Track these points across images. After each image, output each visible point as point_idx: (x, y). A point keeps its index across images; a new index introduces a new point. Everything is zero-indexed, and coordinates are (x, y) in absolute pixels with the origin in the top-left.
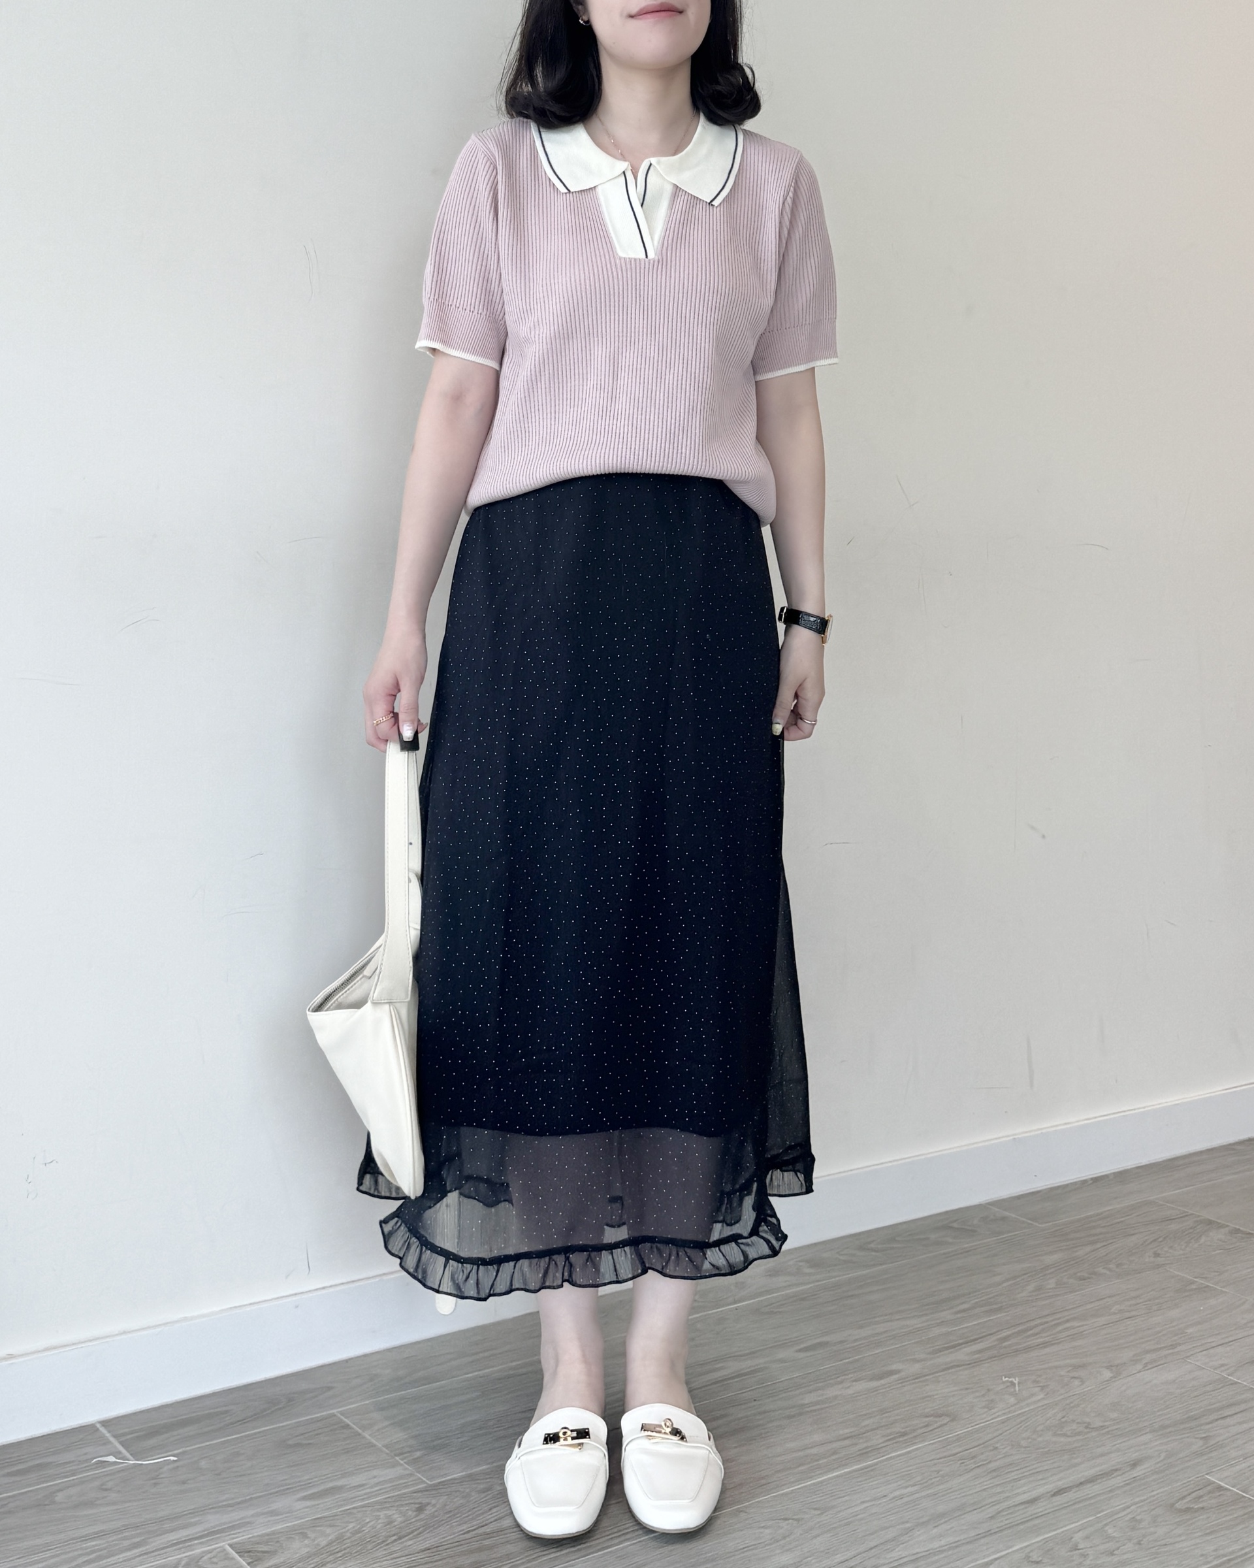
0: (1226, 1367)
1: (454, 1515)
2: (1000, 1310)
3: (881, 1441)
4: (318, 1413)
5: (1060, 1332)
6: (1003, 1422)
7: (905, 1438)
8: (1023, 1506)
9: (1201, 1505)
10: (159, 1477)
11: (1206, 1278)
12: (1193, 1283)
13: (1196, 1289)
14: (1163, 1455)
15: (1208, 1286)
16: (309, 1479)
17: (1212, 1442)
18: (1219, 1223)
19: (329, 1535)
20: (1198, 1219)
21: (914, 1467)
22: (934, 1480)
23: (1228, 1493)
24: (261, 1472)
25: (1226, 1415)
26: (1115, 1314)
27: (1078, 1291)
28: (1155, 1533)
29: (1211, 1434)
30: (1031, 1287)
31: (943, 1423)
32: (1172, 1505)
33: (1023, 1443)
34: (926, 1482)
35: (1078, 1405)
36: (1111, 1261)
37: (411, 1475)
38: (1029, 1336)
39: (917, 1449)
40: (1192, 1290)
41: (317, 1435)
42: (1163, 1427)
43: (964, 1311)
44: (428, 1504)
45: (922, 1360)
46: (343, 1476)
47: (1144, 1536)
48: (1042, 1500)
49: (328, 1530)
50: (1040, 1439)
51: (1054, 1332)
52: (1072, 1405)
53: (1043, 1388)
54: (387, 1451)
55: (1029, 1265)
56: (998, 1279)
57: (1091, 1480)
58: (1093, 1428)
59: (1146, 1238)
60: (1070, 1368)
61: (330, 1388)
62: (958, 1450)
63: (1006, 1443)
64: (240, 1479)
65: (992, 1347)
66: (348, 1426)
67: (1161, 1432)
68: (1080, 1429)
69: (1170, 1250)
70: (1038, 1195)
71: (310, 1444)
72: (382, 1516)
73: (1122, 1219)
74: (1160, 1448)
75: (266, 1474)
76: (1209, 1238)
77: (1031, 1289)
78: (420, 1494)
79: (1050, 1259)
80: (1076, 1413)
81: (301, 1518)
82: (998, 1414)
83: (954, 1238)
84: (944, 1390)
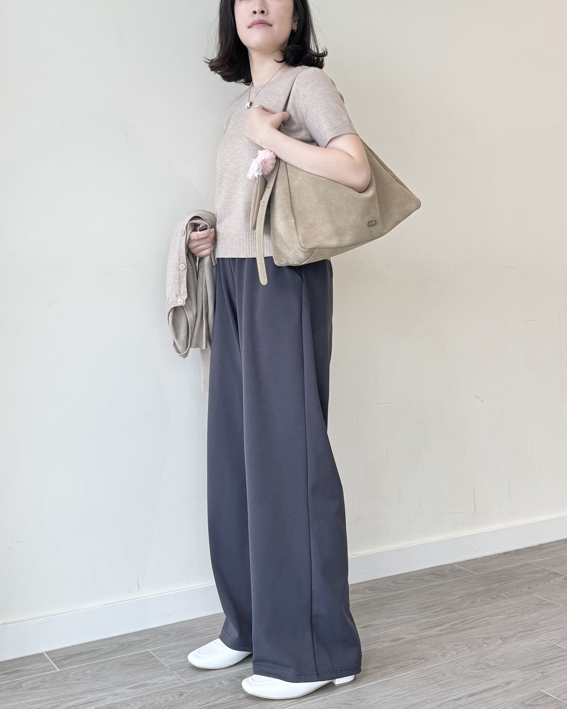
0: (555, 640)
2: (453, 611)
3: (392, 670)
4: (141, 651)
5: (479, 622)
6: (449, 662)
7: (403, 669)
8: (454, 701)
9: (537, 703)
10: (68, 677)
11: (551, 599)
12: (545, 601)
13: (546, 604)
14: (522, 680)
15: (551, 603)
16: (133, 680)
17: (545, 674)
18: (560, 574)
19: (139, 705)
20: (550, 572)
21: (406, 682)
22: (414, 688)
23: (550, 698)
24: (113, 676)
25: (553, 662)
27: (490, 604)
29: (545, 671)
30: (469, 602)
31: (422, 662)
32: (523, 703)
33: (458, 672)
34: (411, 689)
35: (485, 656)
36: (508, 590)
37: (179, 679)
38: (464, 624)
39: (407, 674)
40: (544, 604)
41: (140, 660)
42: (523, 667)
43: (437, 611)
44: (185, 693)
45: (415, 633)
46: (149, 679)
48: (463, 699)
49: (139, 703)
50: (465, 671)
51: (477, 622)
52: (482, 656)
53: (469, 647)
54: (170, 669)
55: (469, 591)
56: (454, 597)
57: (487, 690)
58: (491, 666)
59: (525, 580)
60: (483, 639)
61: (148, 640)
62: (426, 675)
63: (449, 672)
64: (103, 679)
65: (448, 628)
66: (154, 657)
67: (522, 669)
68: (484, 667)
69: (536, 586)
70: (477, 560)
71: (136, 664)
72: (164, 697)
73: (515, 572)
74: (521, 676)
75: (115, 677)
76: (555, 581)
77: (469, 603)
78: (182, 688)
79: (479, 589)
80: (484, 659)
81: (127, 697)
82: (447, 659)
83: (437, 578)
84: (424, 648)
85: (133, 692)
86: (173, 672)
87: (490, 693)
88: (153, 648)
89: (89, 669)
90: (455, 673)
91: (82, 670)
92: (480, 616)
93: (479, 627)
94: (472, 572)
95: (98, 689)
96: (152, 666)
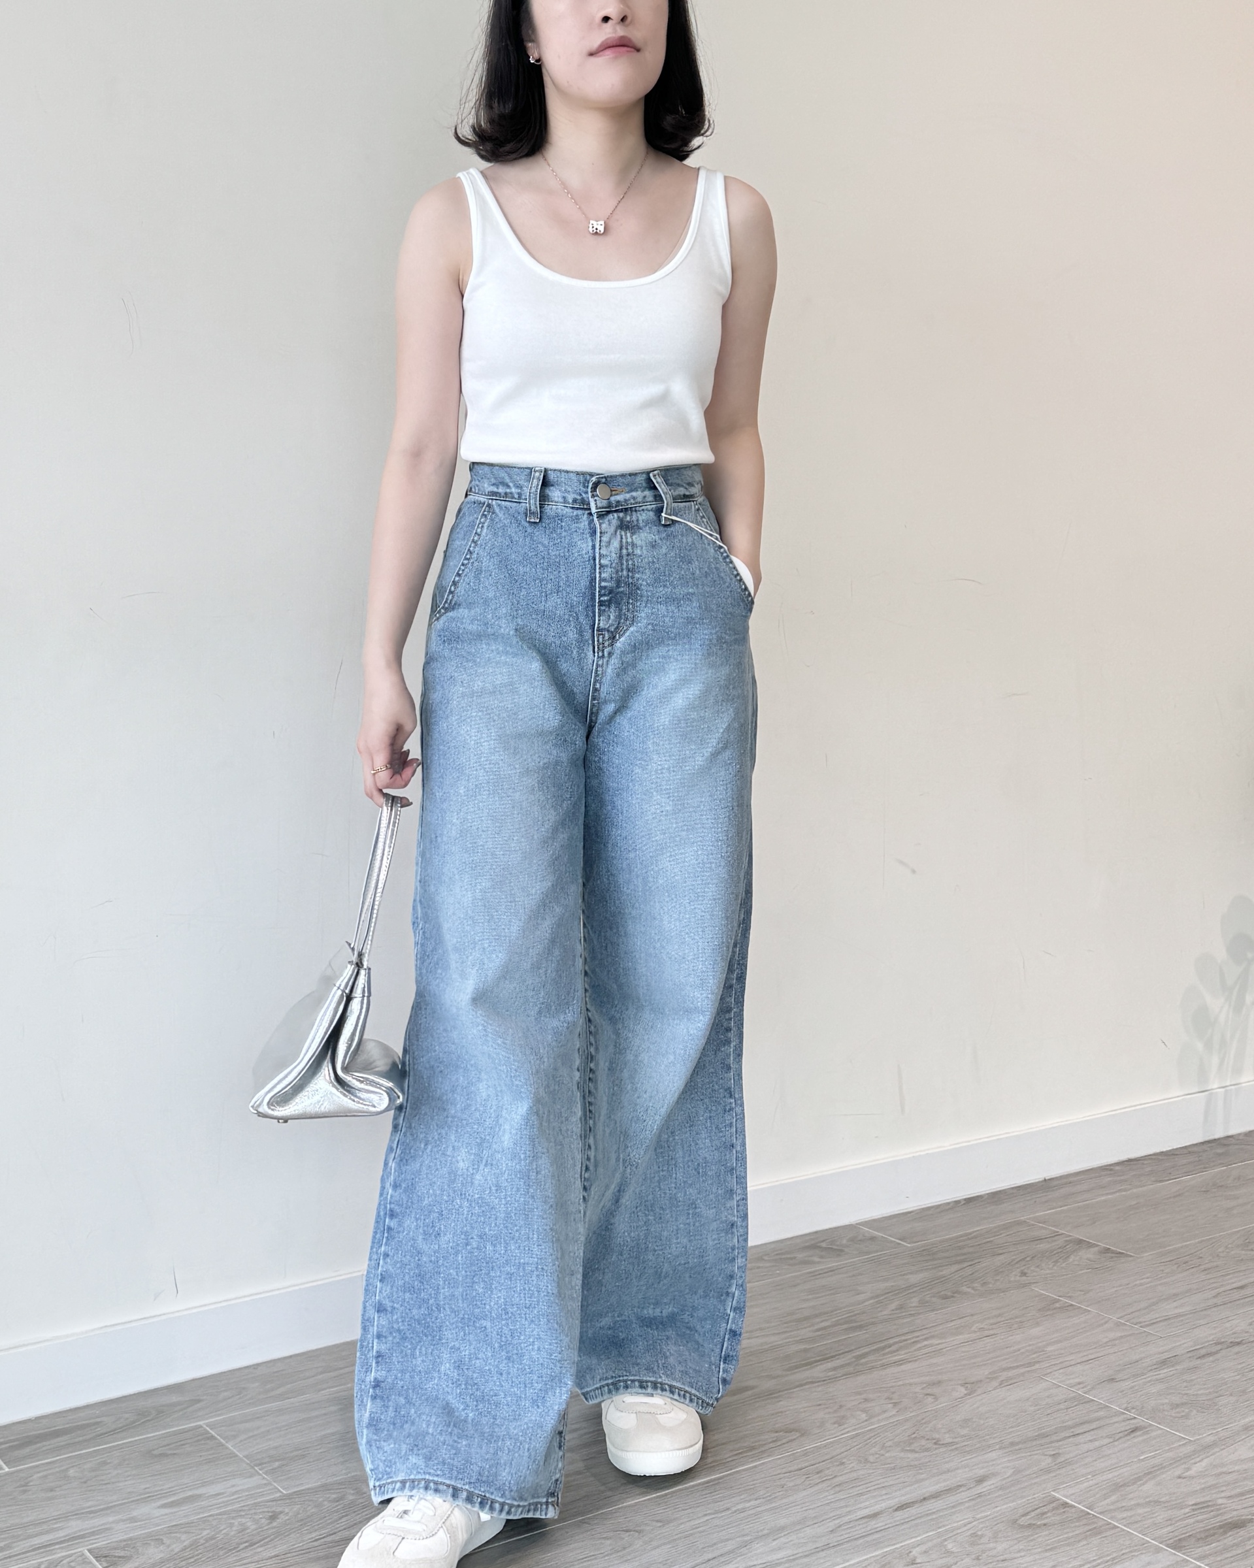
0: (1081, 1386)
1: (305, 1524)
2: (860, 1327)
3: (728, 1455)
4: (185, 1425)
5: (915, 1350)
6: (853, 1437)
7: (754, 1454)
8: (864, 1521)
9: (1043, 1522)
10: (28, 1484)
11: (1070, 1297)
12: (1058, 1301)
13: (1059, 1308)
14: (1010, 1472)
15: (1072, 1305)
16: (169, 1488)
17: (1062, 1459)
18: (1088, 1242)
19: (184, 1541)
20: (1068, 1239)
21: (758, 1481)
22: (778, 1494)
23: (1073, 1510)
24: (127, 1480)
25: (1078, 1433)
26: (975, 1332)
27: (941, 1309)
28: (995, 1549)
29: (1060, 1451)
31: (792, 1438)
32: (1015, 1521)
33: (871, 1459)
34: (770, 1496)
35: (930, 1422)
36: (978, 1279)
37: (270, 1484)
38: (884, 1355)
40: (1056, 1308)
41: (181, 1445)
42: (1012, 1444)
43: (825, 1326)
44: (281, 1512)
46: (204, 1484)
47: (983, 1551)
48: (885, 1514)
49: (184, 1537)
50: (887, 1455)
51: (912, 1349)
52: (924, 1421)
53: (895, 1404)
54: (248, 1461)
55: (893, 1284)
56: (861, 1297)
57: (936, 1496)
58: (943, 1444)
59: (1014, 1257)
60: (925, 1385)
61: (199, 1401)
62: (803, 1466)
63: (853, 1458)
64: (104, 1487)
65: (848, 1364)
66: (212, 1437)
67: (1010, 1449)
68: (929, 1446)
69: (1038, 1269)
70: (909, 1215)
71: (175, 1454)
72: (236, 1523)
73: (992, 1239)
74: (1009, 1464)
75: (130, 1482)
76: (1078, 1258)
77: (894, 1308)
78: (274, 1503)
79: (914, 1279)
80: (927, 1429)
81: (158, 1525)
82: (847, 1430)
83: (822, 1257)
84: (796, 1407)
85: (172, 1513)
86: (256, 1468)
87: (941, 1502)
88: (211, 1417)
89: (73, 1466)
90: (866, 1461)
91: (57, 1470)
92: (918, 1337)
93: (916, 1360)
94: (898, 1241)
95: (93, 1509)
96: (210, 1457)
